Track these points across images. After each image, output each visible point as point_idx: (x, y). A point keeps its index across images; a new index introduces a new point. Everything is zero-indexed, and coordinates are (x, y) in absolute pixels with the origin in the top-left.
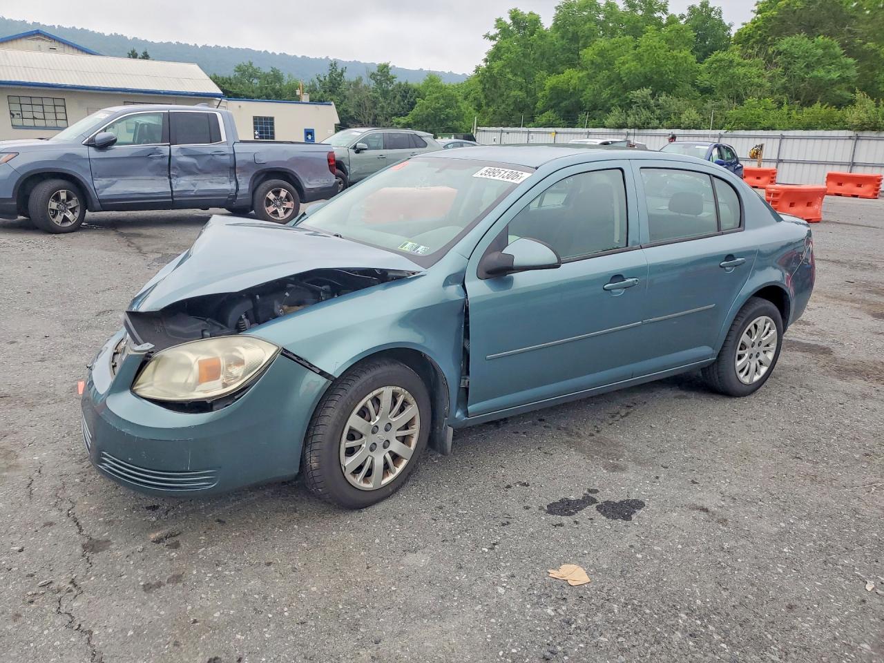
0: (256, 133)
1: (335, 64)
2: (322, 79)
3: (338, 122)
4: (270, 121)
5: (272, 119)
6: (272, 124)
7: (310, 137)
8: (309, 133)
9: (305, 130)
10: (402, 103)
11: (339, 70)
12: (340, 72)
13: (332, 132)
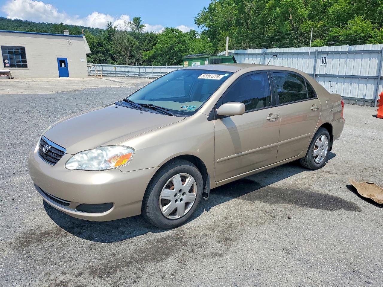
0: (6, 61)
3: (89, 52)
4: (22, 51)
5: (23, 49)
6: (24, 53)
7: (63, 65)
8: (62, 62)
9: (58, 58)
11: (113, 27)
12: (114, 28)
13: (84, 61)
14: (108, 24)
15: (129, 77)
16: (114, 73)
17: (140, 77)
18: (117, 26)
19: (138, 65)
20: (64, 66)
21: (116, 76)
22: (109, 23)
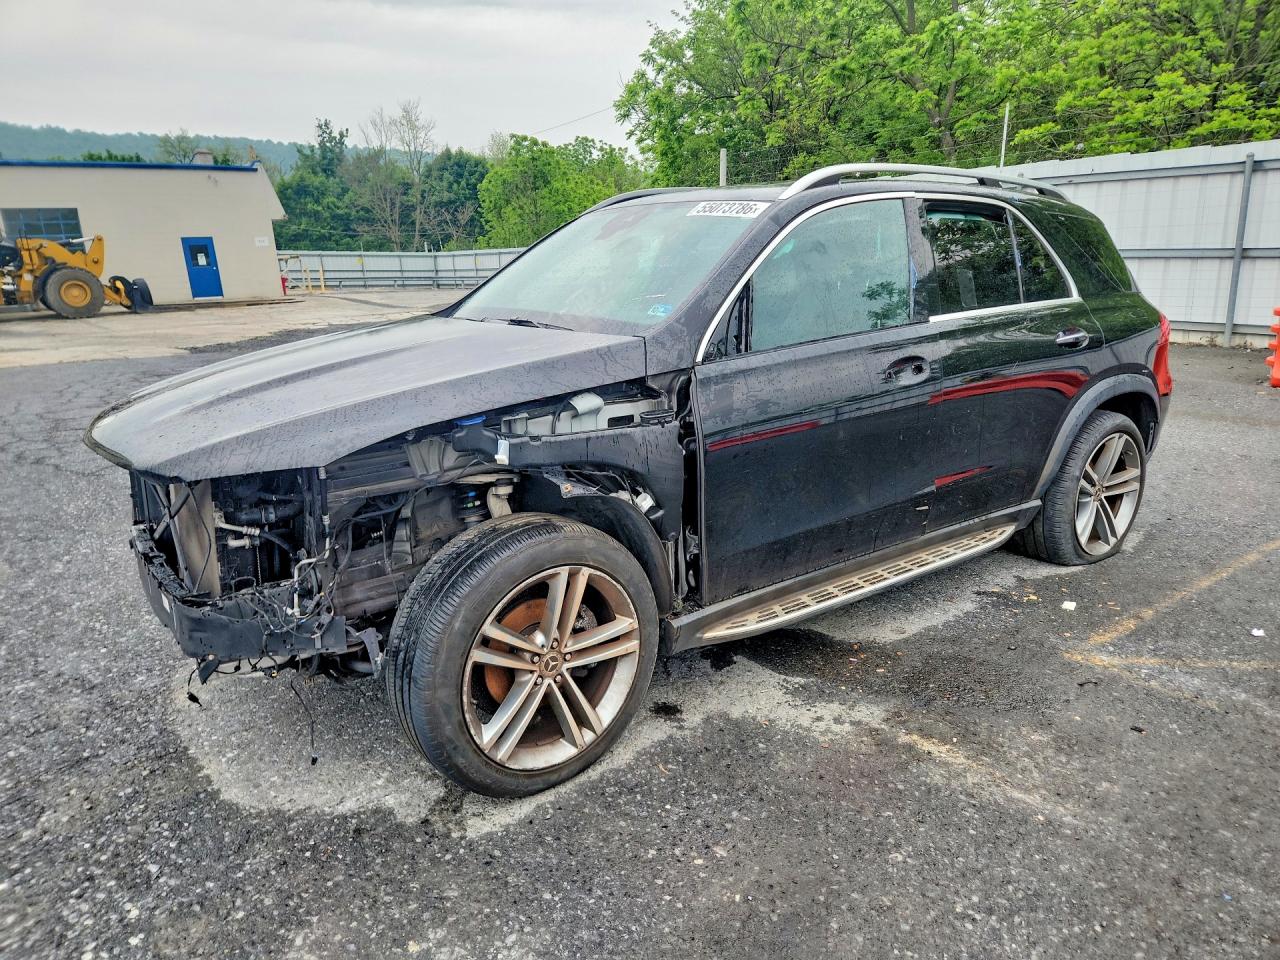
1: (326, 125)
2: (308, 152)
3: (279, 213)
4: (67, 221)
5: (72, 213)
6: (75, 229)
7: (202, 260)
8: (197, 248)
9: (183, 240)
10: (455, 186)
11: (336, 134)
12: (338, 137)
13: (266, 243)
14: (320, 127)
15: (404, 286)
16: (360, 275)
17: (438, 286)
18: (347, 130)
19: (430, 251)
20: (205, 263)
21: (365, 286)
22: (323, 122)
